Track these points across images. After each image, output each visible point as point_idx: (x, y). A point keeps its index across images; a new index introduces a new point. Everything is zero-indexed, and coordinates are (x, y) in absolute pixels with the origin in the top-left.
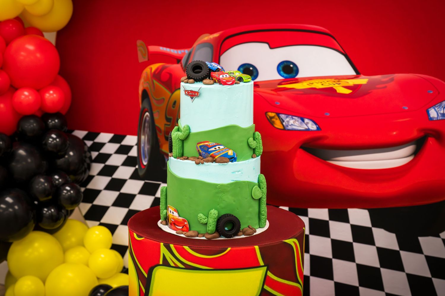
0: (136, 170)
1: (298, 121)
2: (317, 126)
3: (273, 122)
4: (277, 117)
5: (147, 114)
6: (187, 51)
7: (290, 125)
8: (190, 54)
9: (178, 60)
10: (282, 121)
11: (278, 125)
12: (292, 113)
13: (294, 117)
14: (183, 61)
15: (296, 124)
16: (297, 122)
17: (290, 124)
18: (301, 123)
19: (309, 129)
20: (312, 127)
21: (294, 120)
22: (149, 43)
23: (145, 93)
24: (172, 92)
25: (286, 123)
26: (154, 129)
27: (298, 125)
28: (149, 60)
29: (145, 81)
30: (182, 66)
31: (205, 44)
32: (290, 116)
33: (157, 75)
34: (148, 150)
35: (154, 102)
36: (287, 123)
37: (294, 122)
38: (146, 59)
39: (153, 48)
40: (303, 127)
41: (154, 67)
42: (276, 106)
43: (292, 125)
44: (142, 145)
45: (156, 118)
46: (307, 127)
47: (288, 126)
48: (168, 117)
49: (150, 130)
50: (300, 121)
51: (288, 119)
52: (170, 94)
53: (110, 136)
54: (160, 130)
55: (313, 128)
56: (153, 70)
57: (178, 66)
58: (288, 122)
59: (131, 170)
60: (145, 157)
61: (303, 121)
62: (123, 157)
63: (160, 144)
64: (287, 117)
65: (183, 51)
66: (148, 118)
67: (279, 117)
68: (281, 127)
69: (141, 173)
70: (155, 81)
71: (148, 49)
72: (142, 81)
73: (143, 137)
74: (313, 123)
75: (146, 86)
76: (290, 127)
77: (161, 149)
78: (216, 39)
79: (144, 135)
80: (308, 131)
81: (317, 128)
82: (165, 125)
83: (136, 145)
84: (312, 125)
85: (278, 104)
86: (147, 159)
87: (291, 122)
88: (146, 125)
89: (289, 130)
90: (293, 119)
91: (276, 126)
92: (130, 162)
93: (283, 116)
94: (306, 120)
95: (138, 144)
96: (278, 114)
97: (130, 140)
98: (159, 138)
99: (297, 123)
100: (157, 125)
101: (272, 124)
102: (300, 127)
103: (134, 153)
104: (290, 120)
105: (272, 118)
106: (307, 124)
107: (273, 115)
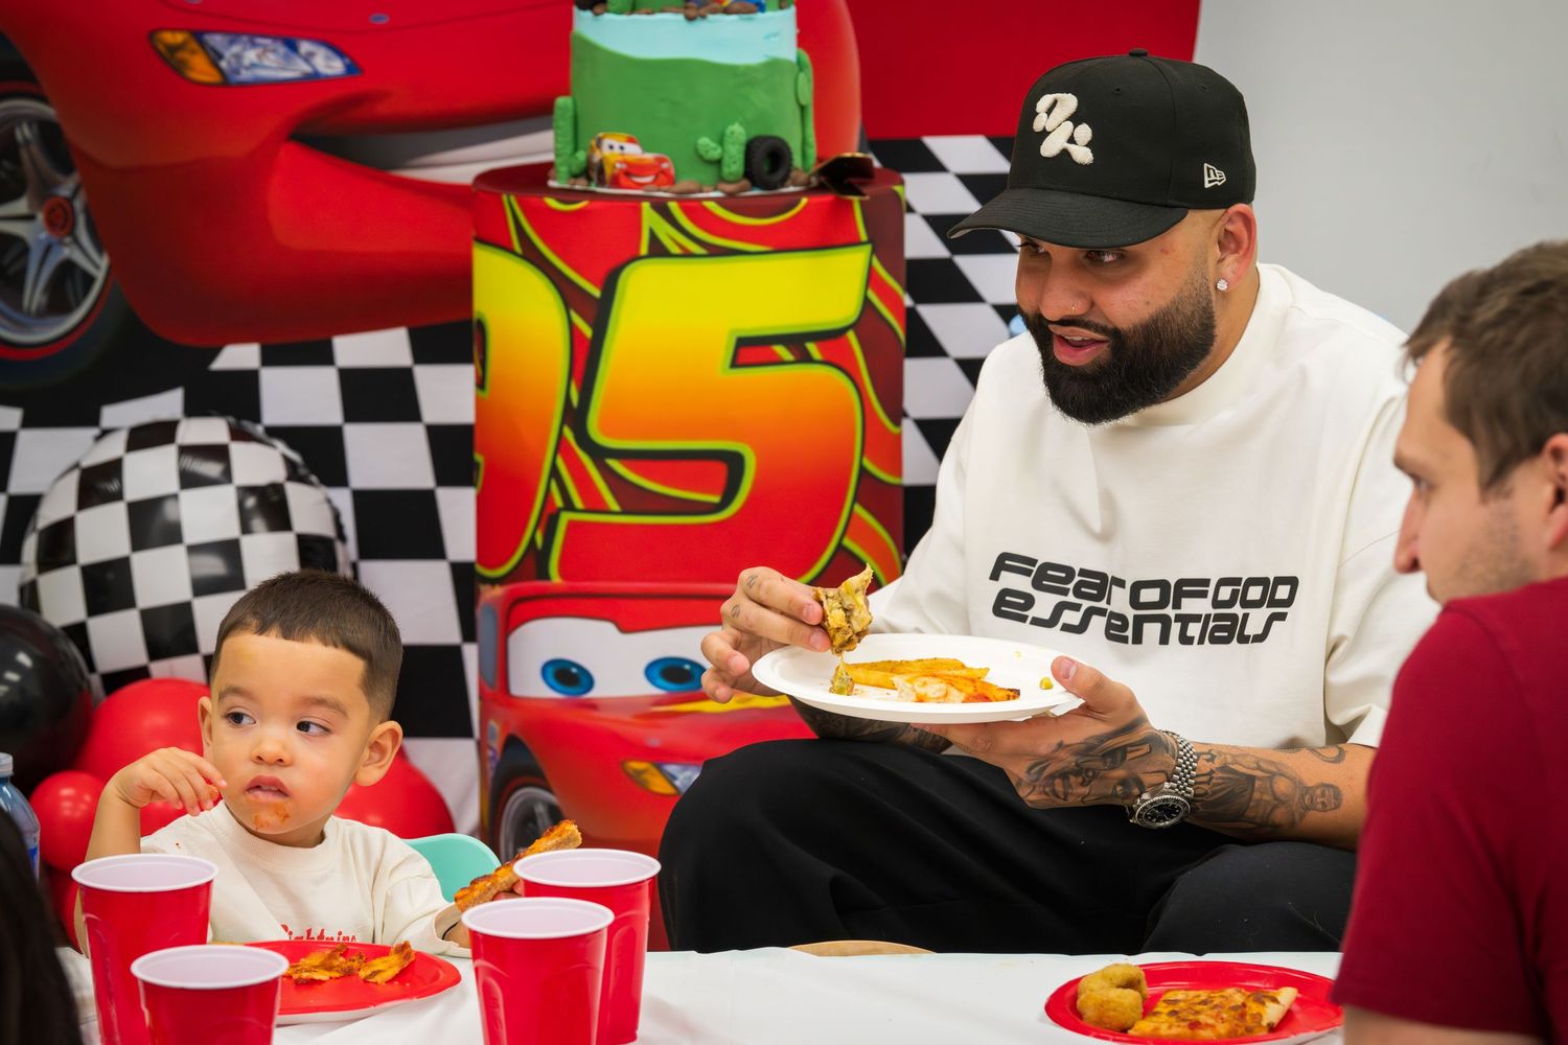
1: (274, 51)
2: (348, 61)
3: (183, 62)
4: (194, 45)
7: (247, 68)
10: (215, 57)
11: (200, 70)
12: (250, 24)
13: (259, 40)
15: (266, 62)
16: (271, 56)
17: (246, 62)
18: (286, 57)
19: (316, 74)
20: (329, 64)
21: (259, 50)
25: (229, 63)
27: (274, 65)
32: (245, 38)
36: (233, 61)
37: (259, 57)
40: (296, 69)
42: (189, 9)
43: (253, 66)
46: (306, 68)
47: (237, 72)
50: (282, 49)
51: (236, 49)
55: (329, 67)
58: (238, 57)
61: (293, 48)
64: (232, 43)
67: (202, 44)
68: (213, 77)
74: (330, 53)
76: (245, 75)
80: (314, 80)
81: (348, 68)
84: (327, 58)
87: (251, 56)
89: (244, 85)
90: (254, 45)
91: (195, 75)
93: (216, 40)
94: (305, 47)
96: (198, 35)
99: (271, 59)
101: (179, 69)
102: (284, 69)
104: (244, 49)
105: (174, 49)
106: (308, 58)
107: (178, 38)
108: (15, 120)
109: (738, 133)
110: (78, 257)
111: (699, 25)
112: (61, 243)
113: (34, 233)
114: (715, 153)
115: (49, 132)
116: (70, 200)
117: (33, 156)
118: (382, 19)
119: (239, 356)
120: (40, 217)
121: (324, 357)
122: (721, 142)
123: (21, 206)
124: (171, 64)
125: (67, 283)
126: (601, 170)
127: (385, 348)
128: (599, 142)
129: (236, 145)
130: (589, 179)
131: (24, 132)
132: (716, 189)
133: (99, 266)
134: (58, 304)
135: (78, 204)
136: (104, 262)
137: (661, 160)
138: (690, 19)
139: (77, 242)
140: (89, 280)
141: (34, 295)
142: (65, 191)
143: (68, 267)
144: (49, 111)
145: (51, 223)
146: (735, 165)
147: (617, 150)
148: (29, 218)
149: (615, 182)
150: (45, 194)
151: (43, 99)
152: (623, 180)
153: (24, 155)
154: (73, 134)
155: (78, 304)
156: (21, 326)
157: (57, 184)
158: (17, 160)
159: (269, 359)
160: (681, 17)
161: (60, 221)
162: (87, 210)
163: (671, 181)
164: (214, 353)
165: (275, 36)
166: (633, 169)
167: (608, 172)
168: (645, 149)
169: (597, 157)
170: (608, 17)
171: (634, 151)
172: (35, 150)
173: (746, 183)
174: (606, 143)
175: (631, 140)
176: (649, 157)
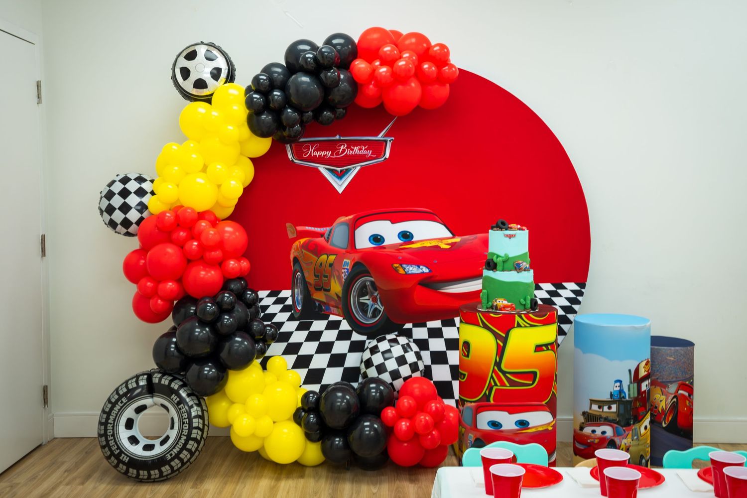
0: (292, 314)
2: (429, 269)
3: (398, 270)
4: (400, 267)
5: (299, 273)
6: (328, 229)
8: (331, 231)
9: (322, 235)
10: (404, 269)
11: (401, 271)
12: (410, 262)
13: (412, 266)
14: (326, 236)
16: (415, 269)
18: (417, 269)
20: (426, 270)
22: (296, 225)
23: (296, 260)
24: (319, 258)
26: (305, 284)
28: (297, 236)
29: (295, 251)
30: (325, 238)
31: (342, 223)
32: (410, 265)
33: (305, 246)
34: (301, 299)
35: (304, 265)
38: (295, 236)
39: (300, 228)
40: (420, 271)
41: (302, 241)
42: (399, 260)
43: (411, 270)
44: (296, 296)
45: (306, 275)
47: (408, 272)
48: (316, 274)
49: (302, 285)
50: (417, 267)
51: (408, 267)
52: (317, 258)
53: (268, 292)
54: (310, 284)
56: (301, 243)
57: (322, 239)
58: (408, 269)
59: (288, 314)
60: (299, 304)
61: (419, 267)
62: (280, 306)
63: (311, 293)
65: (325, 229)
66: (299, 277)
67: (402, 266)
68: (404, 273)
69: (296, 316)
70: (303, 251)
71: (296, 229)
72: (293, 251)
73: (296, 290)
74: (426, 268)
75: (296, 254)
76: (410, 272)
77: (312, 297)
78: (351, 219)
79: (297, 288)
80: (423, 273)
81: (429, 271)
82: (314, 280)
83: (291, 296)
85: (401, 258)
86: (300, 305)
87: (411, 269)
88: (299, 281)
89: (409, 274)
91: (400, 272)
92: (285, 309)
93: (404, 266)
94: (421, 267)
95: (293, 295)
97: (286, 293)
98: (309, 289)
100: (308, 280)
101: (397, 271)
102: (417, 271)
103: (289, 302)
104: (410, 267)
105: (396, 267)
106: (422, 269)
107: (397, 265)
108: (366, 281)
109: (529, 298)
110: (378, 307)
111: (520, 273)
112: (375, 304)
113: (370, 302)
114: (524, 303)
115: (372, 283)
116: (377, 296)
117: (370, 288)
118: (436, 262)
119: (408, 326)
120: (371, 299)
121: (425, 326)
122: (525, 300)
123: (367, 297)
124: (396, 270)
125: (376, 312)
126: (496, 306)
127: (436, 324)
128: (496, 301)
129: (408, 285)
130: (493, 309)
131: (368, 283)
132: (524, 311)
133: (382, 308)
134: (374, 316)
135: (378, 297)
136: (383, 308)
137: (512, 305)
138: (518, 272)
139: (378, 304)
140: (380, 311)
141: (370, 314)
142: (376, 294)
143: (376, 309)
144: (373, 279)
145: (373, 301)
146: (528, 305)
147: (501, 302)
148: (369, 299)
149: (501, 309)
150: (372, 295)
151: (372, 277)
152: (502, 309)
153: (368, 287)
154: (377, 284)
155: (378, 316)
156: (367, 320)
157: (374, 293)
158: (367, 289)
159: (414, 326)
160: (516, 272)
161: (375, 300)
162: (380, 298)
163: (514, 309)
164: (404, 325)
165: (415, 265)
166: (505, 307)
167: (498, 307)
168: (508, 302)
169: (495, 304)
170: (497, 272)
171: (505, 303)
172: (370, 287)
173: (530, 309)
174: (498, 301)
175: (504, 300)
176: (510, 304)
